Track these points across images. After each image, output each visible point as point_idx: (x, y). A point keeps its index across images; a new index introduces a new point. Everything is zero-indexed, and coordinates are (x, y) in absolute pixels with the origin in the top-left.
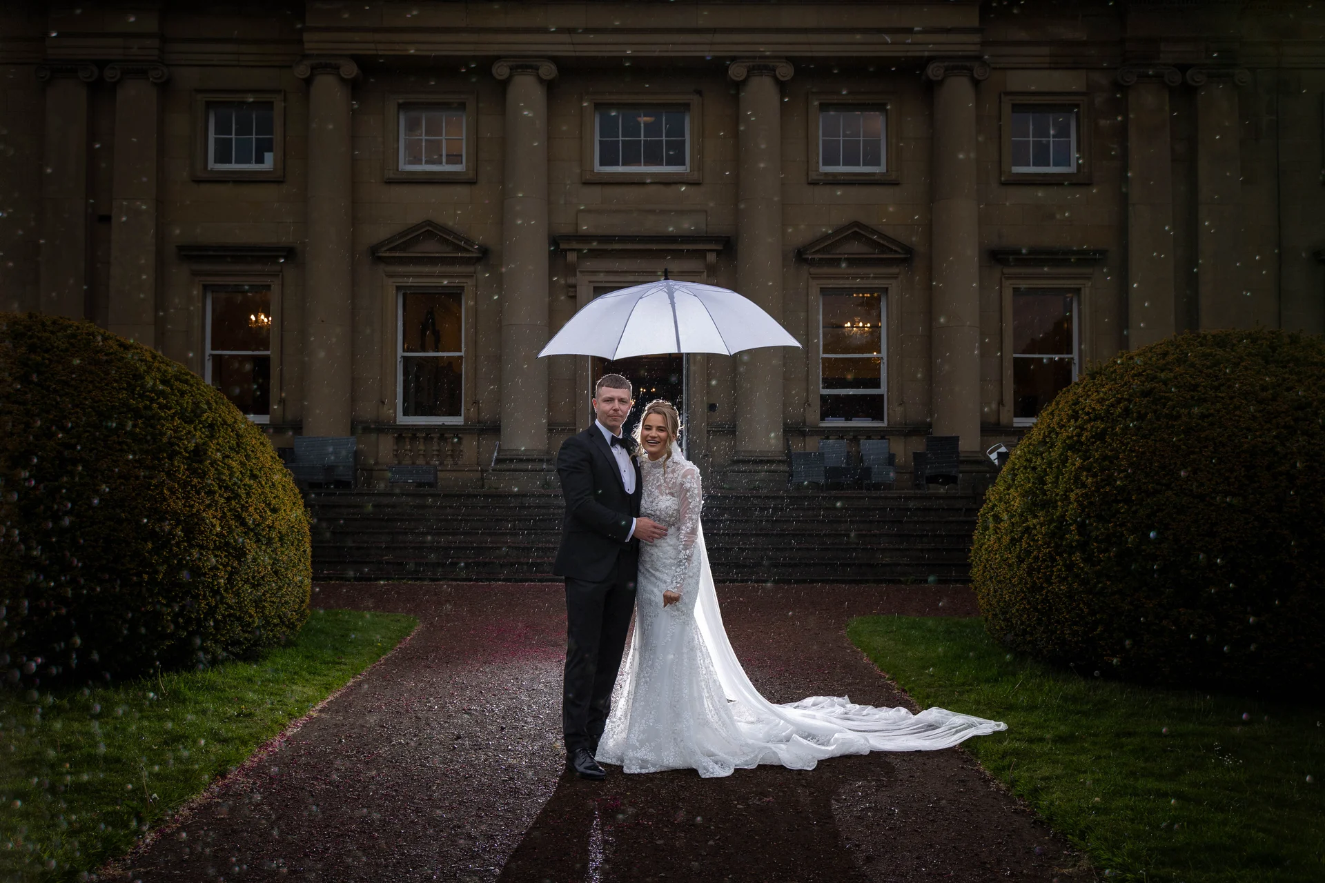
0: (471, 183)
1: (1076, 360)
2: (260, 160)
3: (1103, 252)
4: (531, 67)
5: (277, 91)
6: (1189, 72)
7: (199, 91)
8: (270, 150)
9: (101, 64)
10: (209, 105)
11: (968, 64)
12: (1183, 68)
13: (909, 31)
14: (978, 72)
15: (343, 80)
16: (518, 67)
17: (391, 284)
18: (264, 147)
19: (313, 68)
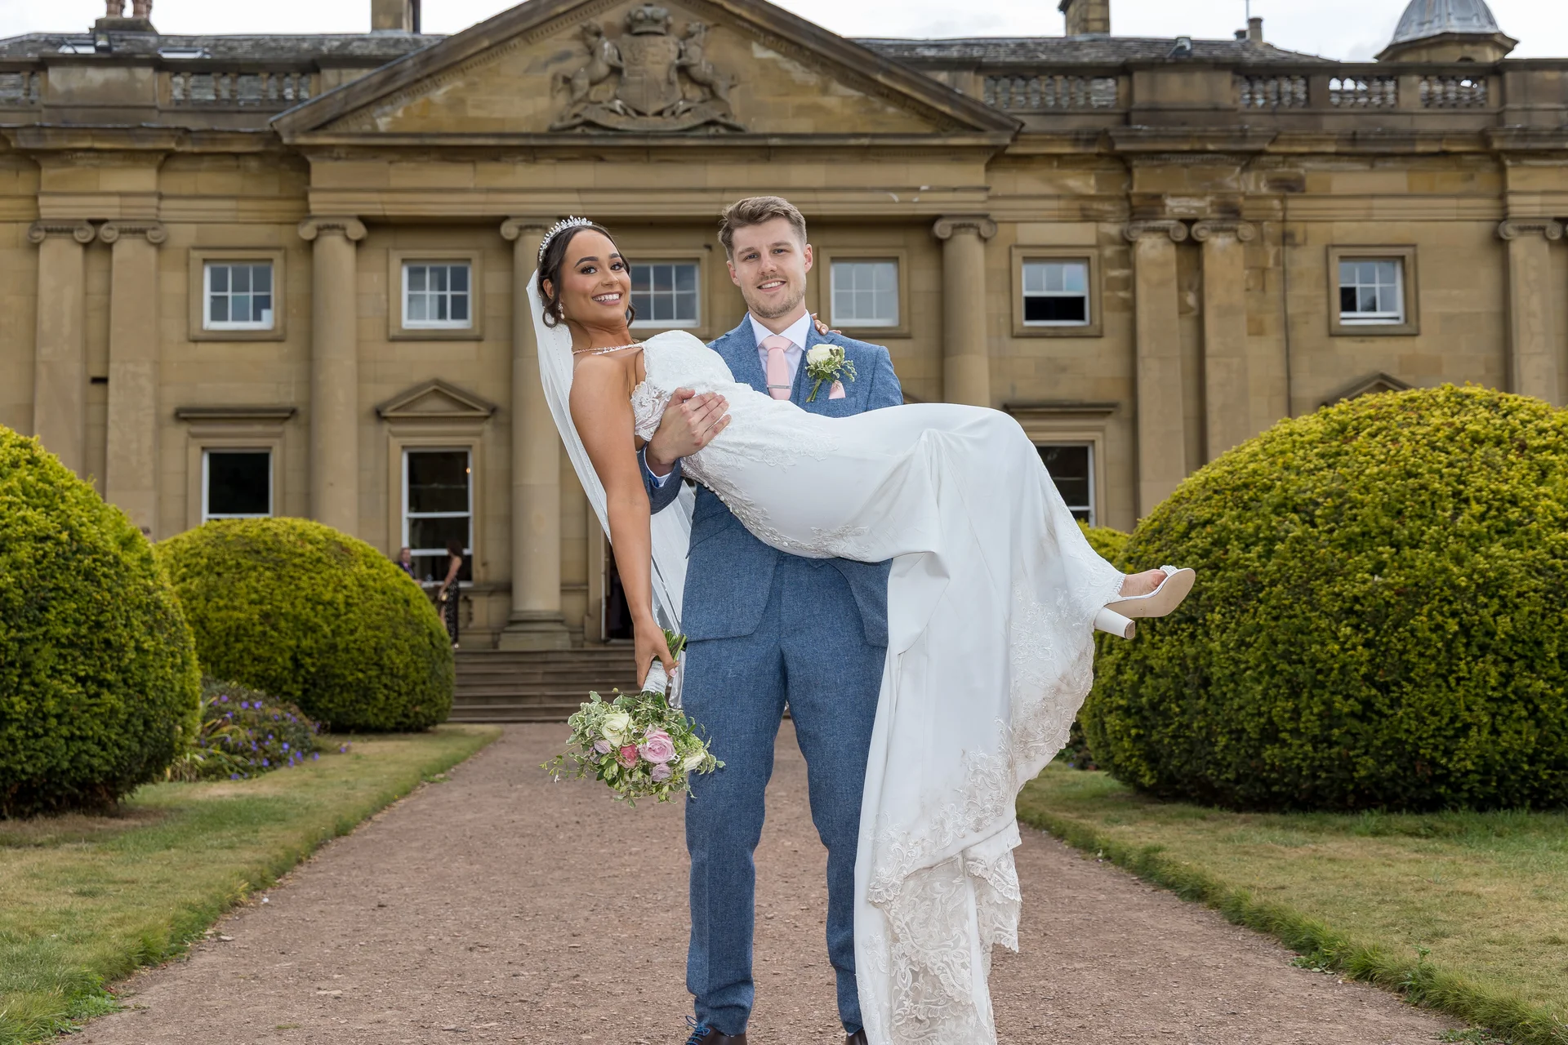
0: (479, 339)
1: (1093, 512)
2: (257, 317)
3: (1114, 405)
4: (540, 227)
5: (278, 248)
6: (1195, 227)
7: (196, 248)
8: (268, 306)
9: (96, 223)
10: (205, 261)
11: (975, 222)
12: (1189, 222)
13: (917, 190)
14: (985, 229)
15: (348, 240)
16: (527, 227)
17: (395, 443)
18: (262, 303)
19: (319, 229)
